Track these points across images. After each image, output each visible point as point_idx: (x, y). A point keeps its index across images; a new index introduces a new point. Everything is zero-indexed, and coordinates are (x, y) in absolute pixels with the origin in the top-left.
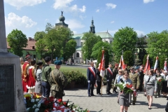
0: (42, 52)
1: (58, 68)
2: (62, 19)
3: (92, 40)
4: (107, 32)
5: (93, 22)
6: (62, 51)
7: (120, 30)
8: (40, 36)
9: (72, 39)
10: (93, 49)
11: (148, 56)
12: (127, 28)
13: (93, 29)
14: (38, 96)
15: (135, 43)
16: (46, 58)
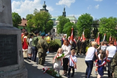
0: (31, 27)
2: (45, 7)
3: (64, 21)
4: (73, 17)
5: (64, 9)
6: (44, 27)
7: (82, 15)
8: (30, 17)
9: (50, 19)
10: (64, 27)
12: (86, 14)
13: (64, 14)
15: (92, 24)
16: (35, 32)
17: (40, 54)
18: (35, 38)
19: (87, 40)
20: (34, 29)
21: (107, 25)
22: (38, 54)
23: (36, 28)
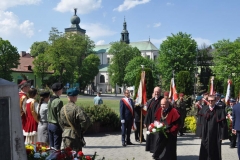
0: (43, 75)
1: (73, 101)
2: (76, 21)
3: (125, 55)
4: (149, 41)
5: (125, 26)
6: (76, 73)
7: (169, 38)
8: (39, 49)
9: (91, 52)
10: (127, 69)
11: (213, 78)
12: (181, 33)
13: (125, 36)
14: (43, 148)
15: (194, 59)
16: (54, 85)
17: (68, 142)
18: (56, 102)
19: (186, 98)
20: (52, 78)
21: (233, 59)
22: (62, 144)
23: (58, 77)
